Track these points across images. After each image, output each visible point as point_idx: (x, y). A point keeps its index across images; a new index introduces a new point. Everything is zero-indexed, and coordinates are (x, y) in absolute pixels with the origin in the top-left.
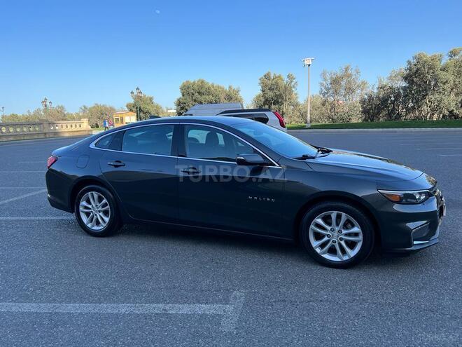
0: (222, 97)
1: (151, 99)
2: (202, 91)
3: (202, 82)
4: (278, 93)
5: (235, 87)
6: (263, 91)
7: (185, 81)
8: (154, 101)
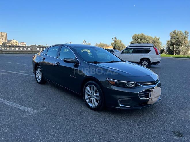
0: (151, 41)
1: (121, 41)
2: (142, 38)
3: (142, 34)
4: (178, 40)
5: (157, 37)
6: (171, 39)
7: (135, 34)
8: (122, 42)
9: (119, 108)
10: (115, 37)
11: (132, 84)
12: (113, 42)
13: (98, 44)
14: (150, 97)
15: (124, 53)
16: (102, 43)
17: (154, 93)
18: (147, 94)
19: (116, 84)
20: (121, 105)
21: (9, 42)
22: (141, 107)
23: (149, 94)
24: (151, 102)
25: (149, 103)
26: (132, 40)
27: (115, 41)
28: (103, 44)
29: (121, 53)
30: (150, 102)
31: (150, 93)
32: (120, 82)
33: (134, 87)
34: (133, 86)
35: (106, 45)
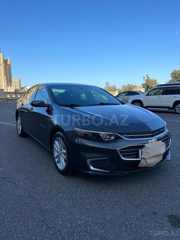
1: (155, 81)
9: (90, 172)
10: (147, 75)
11: (111, 135)
12: (145, 82)
13: (126, 85)
14: (140, 157)
15: (150, 95)
16: (130, 84)
17: (148, 150)
18: (135, 151)
19: (86, 137)
20: (92, 168)
21: (23, 88)
22: (126, 173)
23: (138, 151)
24: (145, 164)
25: (140, 165)
26: (171, 78)
27: (147, 80)
28: (132, 85)
29: (146, 95)
30: (143, 164)
31: (140, 151)
32: (92, 133)
33: (113, 140)
34: (112, 138)
35: (135, 86)
